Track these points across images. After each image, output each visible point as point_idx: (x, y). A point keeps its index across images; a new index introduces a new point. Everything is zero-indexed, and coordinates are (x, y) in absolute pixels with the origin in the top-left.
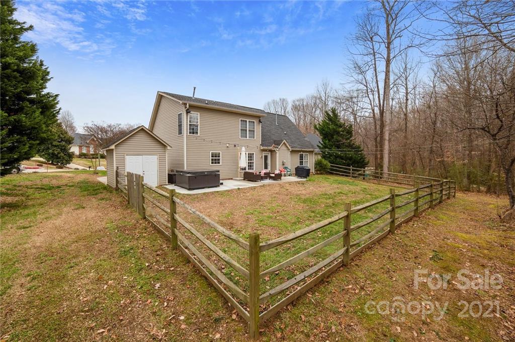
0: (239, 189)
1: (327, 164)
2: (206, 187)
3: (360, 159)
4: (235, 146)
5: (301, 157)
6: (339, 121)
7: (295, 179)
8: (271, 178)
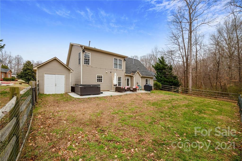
0: (111, 96)
1: (160, 84)
2: (92, 94)
3: (177, 83)
4: (111, 72)
5: (147, 81)
6: (165, 63)
7: (144, 92)
8: (131, 90)
